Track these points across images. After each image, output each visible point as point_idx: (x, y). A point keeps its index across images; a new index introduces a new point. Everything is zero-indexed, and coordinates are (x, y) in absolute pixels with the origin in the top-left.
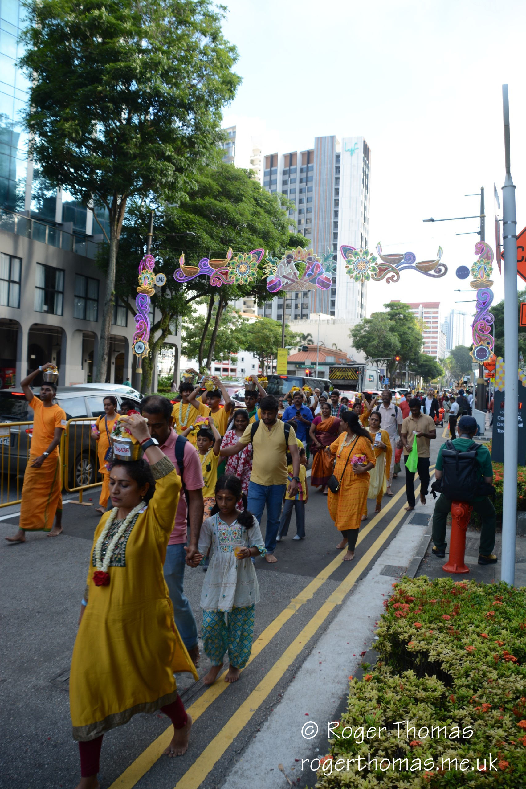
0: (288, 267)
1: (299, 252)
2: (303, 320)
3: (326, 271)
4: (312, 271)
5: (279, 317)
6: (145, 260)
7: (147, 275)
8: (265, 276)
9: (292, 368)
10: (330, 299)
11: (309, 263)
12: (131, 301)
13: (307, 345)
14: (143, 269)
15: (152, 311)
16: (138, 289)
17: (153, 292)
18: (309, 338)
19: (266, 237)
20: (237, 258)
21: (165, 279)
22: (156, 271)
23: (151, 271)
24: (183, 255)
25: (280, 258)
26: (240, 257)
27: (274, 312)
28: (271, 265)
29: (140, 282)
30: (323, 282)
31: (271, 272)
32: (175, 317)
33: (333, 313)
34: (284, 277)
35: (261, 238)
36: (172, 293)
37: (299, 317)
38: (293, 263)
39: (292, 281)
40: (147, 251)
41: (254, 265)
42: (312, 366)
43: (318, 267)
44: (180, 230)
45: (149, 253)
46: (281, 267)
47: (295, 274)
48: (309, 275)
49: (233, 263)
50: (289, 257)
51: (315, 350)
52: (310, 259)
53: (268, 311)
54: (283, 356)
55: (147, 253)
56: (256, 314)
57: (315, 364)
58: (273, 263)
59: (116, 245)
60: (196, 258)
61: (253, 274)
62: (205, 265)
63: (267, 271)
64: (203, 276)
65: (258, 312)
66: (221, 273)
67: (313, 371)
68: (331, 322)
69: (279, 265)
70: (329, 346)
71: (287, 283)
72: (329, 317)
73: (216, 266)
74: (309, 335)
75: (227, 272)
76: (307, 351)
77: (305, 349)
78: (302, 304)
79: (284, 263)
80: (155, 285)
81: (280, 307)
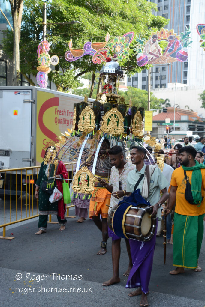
0: (153, 46)
1: (162, 33)
2: (162, 89)
3: (184, 47)
4: (173, 47)
5: (143, 87)
6: (42, 45)
7: (45, 56)
8: (136, 54)
9: (155, 125)
10: (184, 71)
11: (170, 41)
12: (32, 78)
13: (165, 108)
14: (41, 52)
15: (49, 86)
16: (38, 68)
17: (50, 70)
18: (167, 102)
19: (134, 21)
20: (113, 41)
21: (58, 60)
22: (51, 54)
23: (47, 53)
24: (71, 40)
25: (147, 39)
26: (116, 40)
27: (140, 83)
28: (140, 45)
29: (39, 62)
30: (181, 56)
31: (140, 50)
32: (66, 89)
33: (185, 82)
34: (150, 53)
35: (131, 23)
36: (63, 71)
37: (159, 87)
38: (157, 42)
39: (157, 56)
40: (43, 36)
41: (127, 45)
42: (171, 124)
43: (177, 43)
44: (67, 19)
45: (45, 39)
46: (148, 45)
47: (159, 50)
48: (170, 51)
49: (110, 45)
50: (155, 37)
51: (172, 111)
52: (171, 38)
53: (135, 83)
54: (149, 116)
55: (43, 38)
56: (126, 85)
57: (173, 122)
58: (142, 42)
59: (19, 32)
60: (81, 41)
61: (126, 53)
62: (88, 47)
63: (137, 50)
64: (87, 57)
65: (128, 84)
66: (101, 53)
67: (171, 127)
68: (185, 88)
69: (146, 44)
70: (183, 108)
71: (152, 58)
72: (183, 85)
73: (97, 48)
74: (167, 100)
75: (106, 52)
76: (166, 112)
77: (165, 111)
78: (161, 76)
79: (150, 43)
80: (51, 64)
81: (144, 79)
